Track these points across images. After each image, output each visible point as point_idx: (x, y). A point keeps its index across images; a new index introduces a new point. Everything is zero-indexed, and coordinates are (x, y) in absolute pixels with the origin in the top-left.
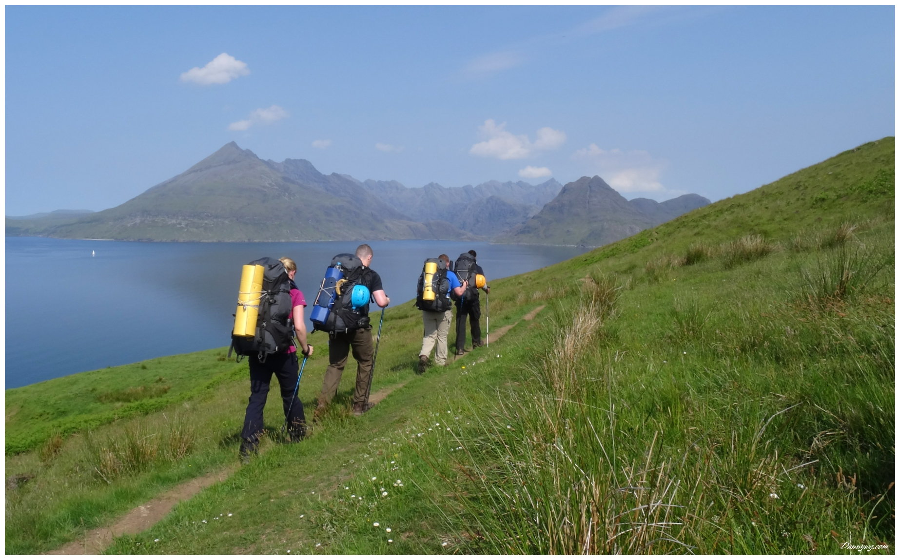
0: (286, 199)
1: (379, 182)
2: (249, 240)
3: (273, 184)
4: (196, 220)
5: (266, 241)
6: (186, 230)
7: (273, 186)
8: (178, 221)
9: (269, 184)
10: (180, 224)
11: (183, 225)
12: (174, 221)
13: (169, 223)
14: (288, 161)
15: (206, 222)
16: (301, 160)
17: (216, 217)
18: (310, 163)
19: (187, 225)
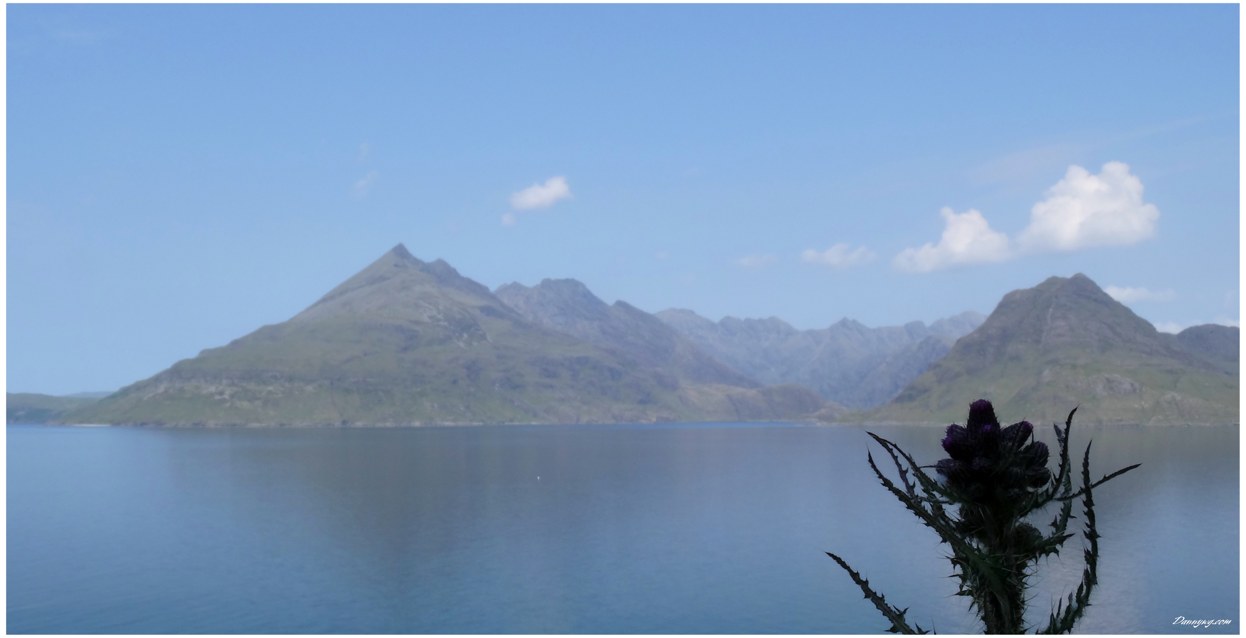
0: (461, 344)
1: (748, 320)
2: (344, 422)
3: (440, 316)
4: (252, 386)
5: (379, 425)
6: (228, 404)
7: (439, 320)
8: (221, 388)
9: (430, 317)
10: (221, 393)
11: (226, 396)
12: (213, 389)
13: (205, 392)
14: (547, 284)
15: (270, 388)
16: (567, 281)
17: (291, 379)
18: (583, 285)
19: (232, 396)
